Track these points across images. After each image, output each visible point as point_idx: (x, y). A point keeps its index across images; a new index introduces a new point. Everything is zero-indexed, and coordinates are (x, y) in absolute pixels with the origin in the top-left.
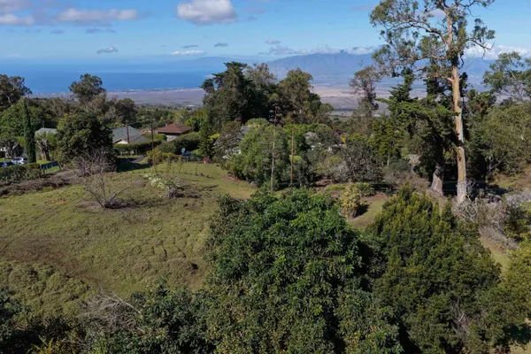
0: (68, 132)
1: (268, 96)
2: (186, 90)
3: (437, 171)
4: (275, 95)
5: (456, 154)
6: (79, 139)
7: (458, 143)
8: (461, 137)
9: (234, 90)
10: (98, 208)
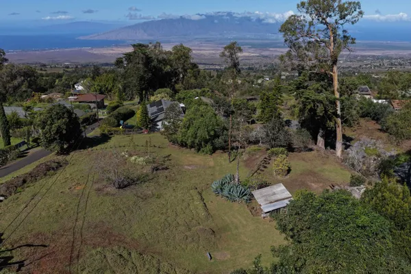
0: (49, 122)
1: (163, 67)
2: (61, 50)
3: (320, 134)
4: (169, 67)
5: (336, 123)
6: (59, 127)
7: (337, 116)
8: (339, 112)
9: (141, 66)
10: (112, 189)
